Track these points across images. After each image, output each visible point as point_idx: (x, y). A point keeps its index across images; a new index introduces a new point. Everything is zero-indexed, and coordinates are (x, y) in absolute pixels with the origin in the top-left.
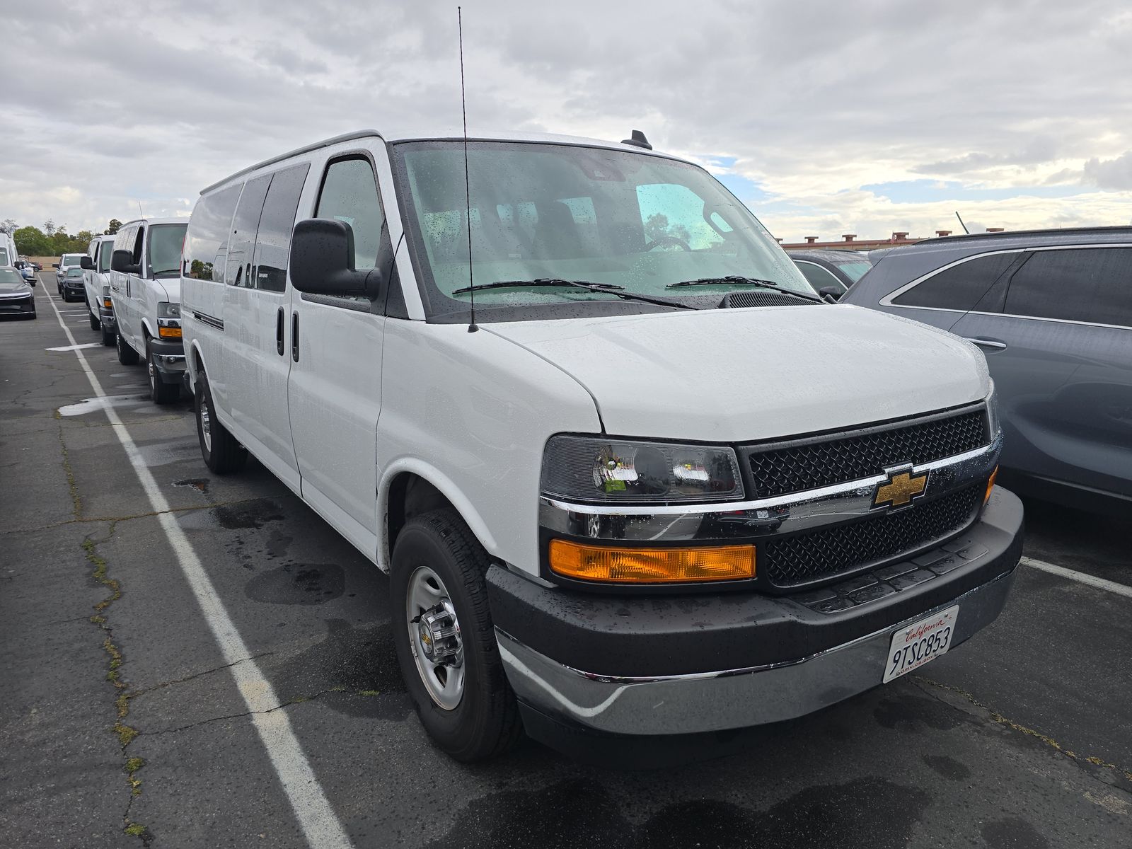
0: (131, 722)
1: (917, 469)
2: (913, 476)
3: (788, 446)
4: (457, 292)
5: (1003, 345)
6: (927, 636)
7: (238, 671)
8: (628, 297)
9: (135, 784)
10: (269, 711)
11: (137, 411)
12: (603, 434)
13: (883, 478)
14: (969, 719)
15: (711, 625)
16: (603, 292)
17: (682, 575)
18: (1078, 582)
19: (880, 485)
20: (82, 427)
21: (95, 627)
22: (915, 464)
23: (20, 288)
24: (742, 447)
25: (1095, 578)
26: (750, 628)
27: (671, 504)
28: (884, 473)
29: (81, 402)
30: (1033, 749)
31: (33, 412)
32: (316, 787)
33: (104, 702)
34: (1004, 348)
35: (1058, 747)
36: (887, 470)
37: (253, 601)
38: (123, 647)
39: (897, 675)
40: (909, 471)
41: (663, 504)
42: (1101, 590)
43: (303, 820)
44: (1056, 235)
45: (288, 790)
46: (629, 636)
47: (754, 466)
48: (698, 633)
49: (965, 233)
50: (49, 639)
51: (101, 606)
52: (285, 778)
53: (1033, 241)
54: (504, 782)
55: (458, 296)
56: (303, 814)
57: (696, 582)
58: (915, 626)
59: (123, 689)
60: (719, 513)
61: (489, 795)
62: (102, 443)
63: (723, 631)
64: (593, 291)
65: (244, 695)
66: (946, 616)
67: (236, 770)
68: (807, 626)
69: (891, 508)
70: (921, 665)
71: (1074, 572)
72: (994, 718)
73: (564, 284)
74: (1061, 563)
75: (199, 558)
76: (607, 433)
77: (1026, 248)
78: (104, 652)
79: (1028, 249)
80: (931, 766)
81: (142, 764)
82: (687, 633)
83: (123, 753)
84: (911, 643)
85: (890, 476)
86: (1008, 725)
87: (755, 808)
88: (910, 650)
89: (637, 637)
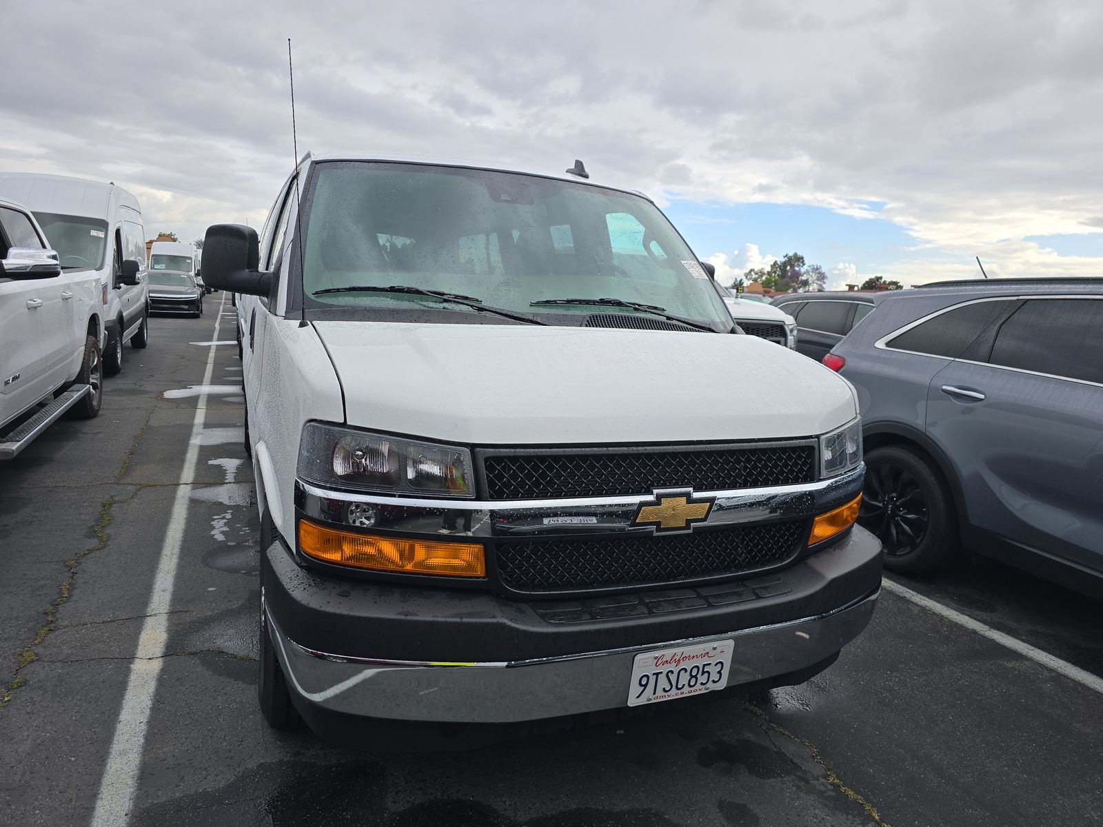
0: (40, 650)
1: (696, 495)
2: (690, 500)
3: (533, 454)
4: (316, 293)
5: (982, 396)
6: (688, 665)
7: (149, 622)
8: (481, 309)
9: (6, 699)
10: (150, 659)
11: (224, 399)
12: (344, 424)
13: (650, 498)
14: (798, 774)
15: (417, 615)
16: (459, 303)
17: (409, 567)
18: (1031, 659)
19: (642, 504)
20: (172, 408)
21: (66, 569)
22: (696, 490)
23: (190, 291)
24: (478, 449)
25: (1053, 658)
26: (453, 623)
27: (400, 496)
28: (652, 494)
29: (187, 388)
30: (847, 815)
31: (145, 392)
32: (143, 727)
33: (30, 630)
34: (982, 400)
35: (877, 818)
36: (655, 491)
37: (203, 566)
38: (76, 588)
39: (648, 701)
40: (688, 495)
41: (394, 496)
42: (1051, 670)
43: (113, 752)
44: (1052, 284)
45: (119, 726)
46: (335, 615)
47: (490, 468)
48: (400, 621)
49: (984, 278)
50: (25, 574)
51: (82, 553)
52: (125, 715)
53: (1028, 288)
54: (303, 752)
55: (318, 296)
56: (116, 747)
57: (423, 574)
58: (668, 653)
59: (52, 622)
60: (444, 509)
61: (280, 761)
62: (178, 422)
63: (425, 622)
64: (446, 301)
65: (141, 642)
66: (715, 649)
67: (90, 702)
68: (518, 630)
69: (658, 529)
70: (683, 696)
71: (1033, 648)
72: (826, 777)
73: (418, 292)
74: (1024, 638)
75: (186, 525)
76: (348, 423)
77: (1018, 296)
78: (59, 590)
79: (1021, 297)
80: (721, 811)
81: (25, 683)
82: (389, 619)
83: (15, 673)
84: (665, 669)
85: (659, 497)
86: (836, 787)
87: (515, 817)
88: (662, 678)
89: (341, 616)
